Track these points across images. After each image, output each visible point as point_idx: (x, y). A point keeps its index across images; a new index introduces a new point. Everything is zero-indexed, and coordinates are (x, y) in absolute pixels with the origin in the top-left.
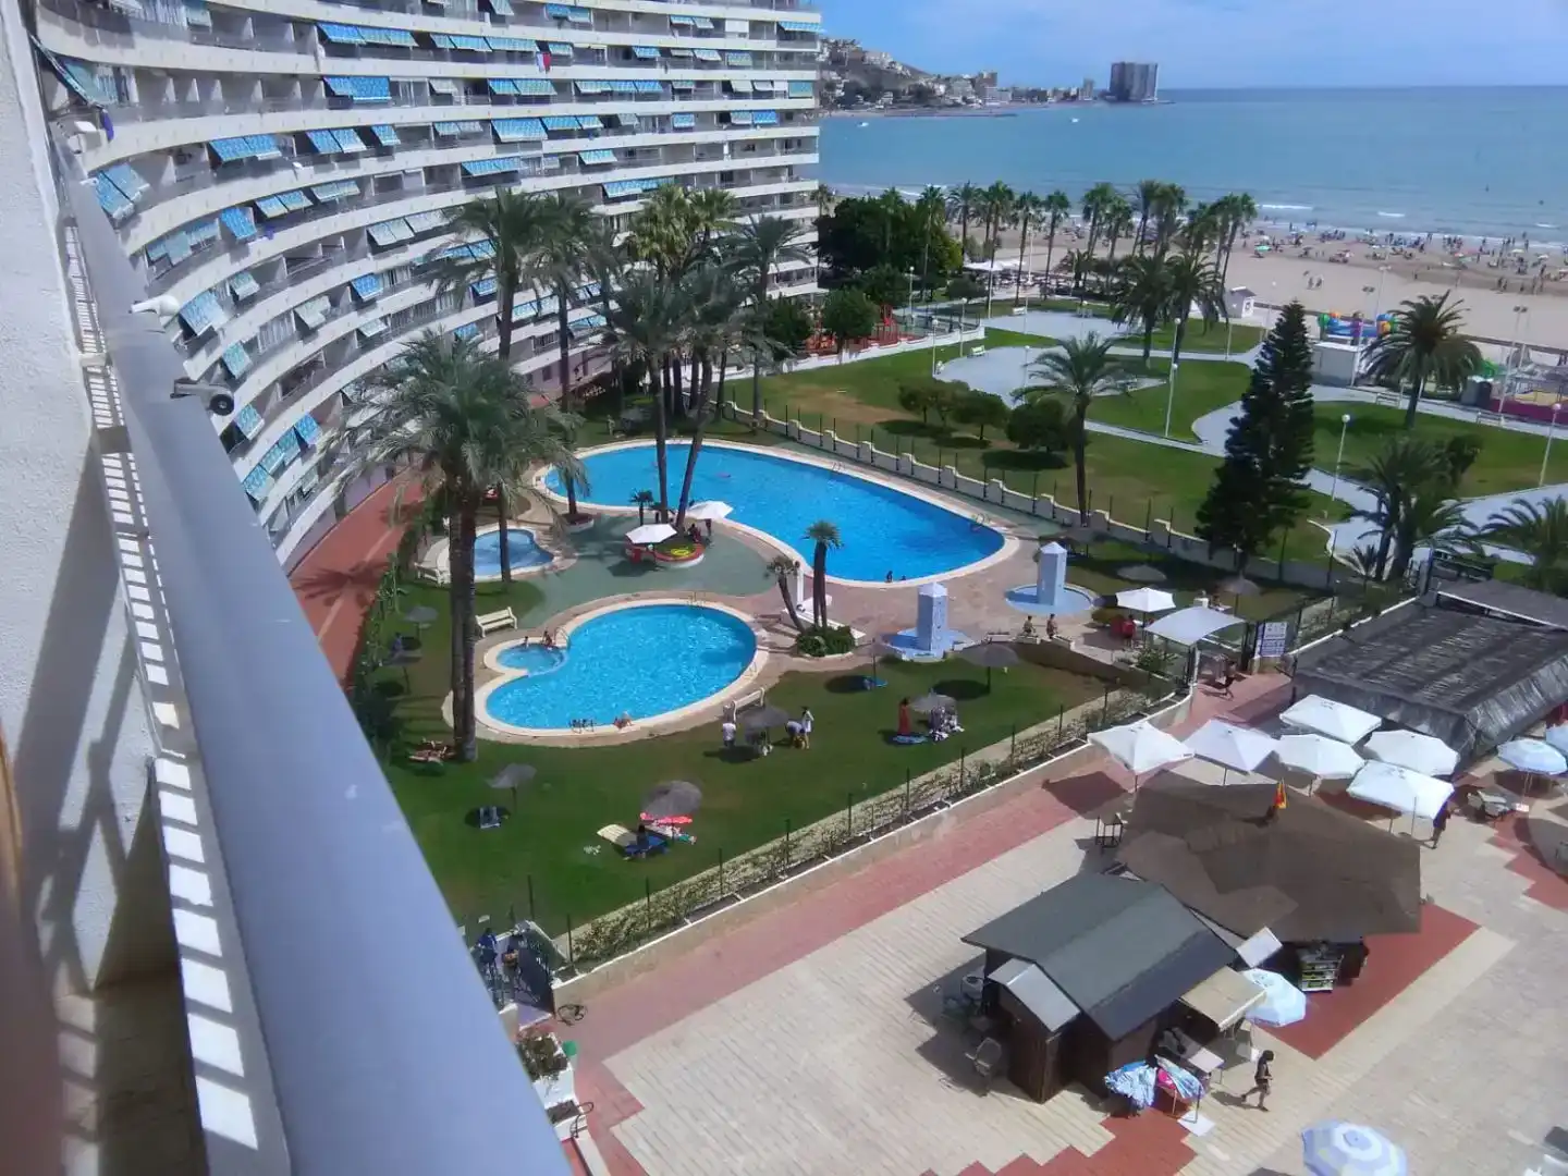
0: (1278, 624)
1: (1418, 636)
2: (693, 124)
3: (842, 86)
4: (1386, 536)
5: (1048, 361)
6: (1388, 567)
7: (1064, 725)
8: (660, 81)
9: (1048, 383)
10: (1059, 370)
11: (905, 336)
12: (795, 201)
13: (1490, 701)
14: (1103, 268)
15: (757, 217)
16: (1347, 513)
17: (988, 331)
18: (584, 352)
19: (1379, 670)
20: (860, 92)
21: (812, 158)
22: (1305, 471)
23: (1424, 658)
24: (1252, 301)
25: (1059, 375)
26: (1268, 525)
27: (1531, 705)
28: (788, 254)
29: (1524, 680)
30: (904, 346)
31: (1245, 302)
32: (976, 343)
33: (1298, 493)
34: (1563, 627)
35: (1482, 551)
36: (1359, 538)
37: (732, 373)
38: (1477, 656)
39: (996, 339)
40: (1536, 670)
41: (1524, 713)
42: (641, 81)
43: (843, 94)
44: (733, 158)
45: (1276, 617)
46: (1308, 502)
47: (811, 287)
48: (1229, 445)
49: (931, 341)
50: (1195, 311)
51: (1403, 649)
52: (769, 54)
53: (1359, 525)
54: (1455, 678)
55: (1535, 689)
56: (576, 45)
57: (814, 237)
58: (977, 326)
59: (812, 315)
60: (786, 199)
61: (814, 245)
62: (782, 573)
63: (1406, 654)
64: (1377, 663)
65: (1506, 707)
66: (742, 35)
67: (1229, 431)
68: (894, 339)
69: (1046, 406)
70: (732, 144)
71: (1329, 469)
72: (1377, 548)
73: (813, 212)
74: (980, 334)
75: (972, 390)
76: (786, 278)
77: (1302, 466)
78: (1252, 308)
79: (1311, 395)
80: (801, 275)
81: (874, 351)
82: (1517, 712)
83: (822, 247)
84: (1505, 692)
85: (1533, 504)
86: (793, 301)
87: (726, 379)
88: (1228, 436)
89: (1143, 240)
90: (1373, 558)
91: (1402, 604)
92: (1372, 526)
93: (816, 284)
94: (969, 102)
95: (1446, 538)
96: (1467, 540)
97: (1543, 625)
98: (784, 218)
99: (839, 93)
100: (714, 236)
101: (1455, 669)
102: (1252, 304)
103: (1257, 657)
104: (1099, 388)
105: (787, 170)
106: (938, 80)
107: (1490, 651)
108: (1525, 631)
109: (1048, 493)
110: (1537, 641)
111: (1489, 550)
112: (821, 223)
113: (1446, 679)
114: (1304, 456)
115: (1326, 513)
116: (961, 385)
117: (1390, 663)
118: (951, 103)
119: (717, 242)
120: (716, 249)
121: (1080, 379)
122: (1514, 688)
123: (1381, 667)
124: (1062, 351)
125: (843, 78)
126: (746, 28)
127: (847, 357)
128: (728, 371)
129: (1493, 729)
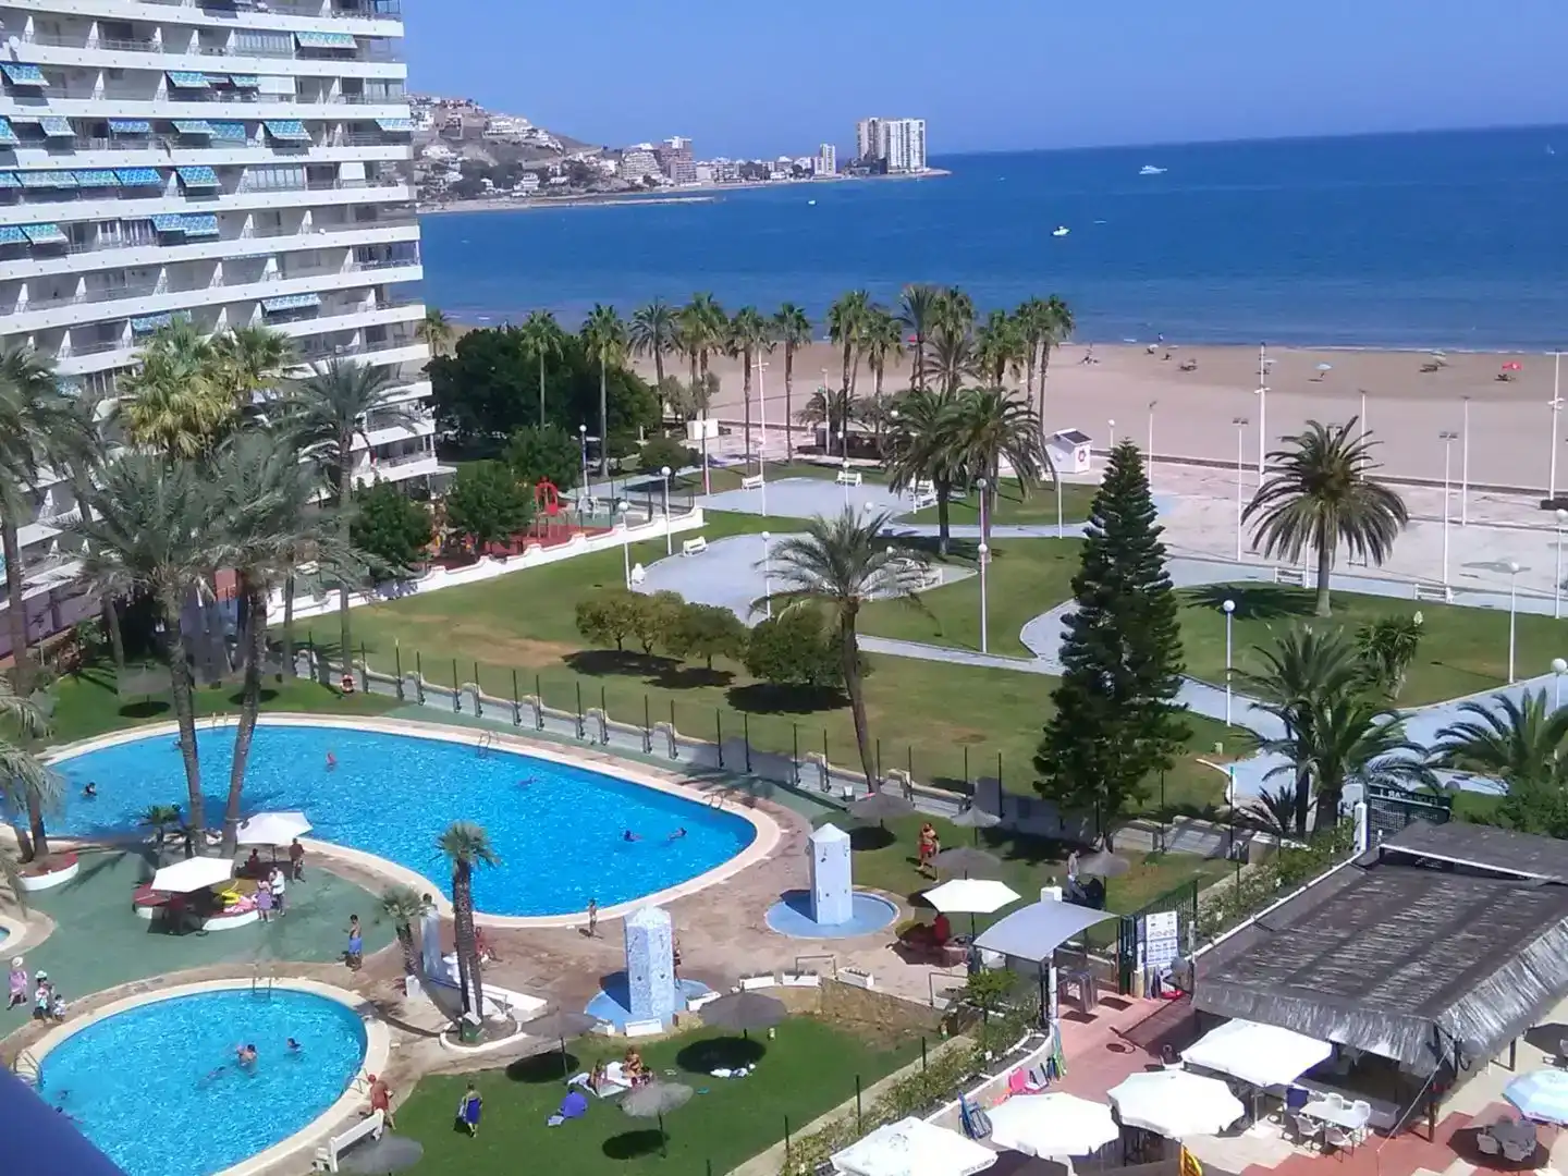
0: (1164, 915)
1: (1360, 913)
2: (216, 231)
3: (458, 166)
4: (1301, 771)
5: (789, 553)
6: (1311, 816)
7: (865, 1108)
8: (156, 168)
9: (796, 586)
10: (808, 566)
11: (582, 529)
12: (390, 336)
13: (1469, 997)
14: (871, 411)
15: (324, 366)
16: (1247, 742)
17: (708, 515)
18: (51, 592)
19: (1311, 968)
20: (488, 173)
21: (414, 272)
22: (1177, 684)
23: (1369, 944)
24: (1087, 447)
25: (807, 572)
26: (1138, 769)
27: (1526, 997)
28: (384, 418)
29: (1512, 962)
30: (579, 545)
31: (1077, 450)
32: (691, 534)
33: (1173, 719)
34: (1556, 878)
35: (1435, 780)
36: (1265, 778)
37: (305, 607)
38: (1446, 932)
39: (722, 525)
40: (1525, 946)
41: (1519, 1010)
42: (124, 169)
43: (461, 177)
44: (284, 277)
45: (1161, 905)
46: (1189, 732)
47: (427, 465)
48: (1065, 655)
49: (622, 536)
50: (1006, 468)
51: (1342, 935)
52: (330, 125)
53: (1265, 761)
54: (1415, 969)
55: (1527, 972)
56: (13, 119)
57: (425, 388)
58: (690, 509)
59: (433, 506)
60: (375, 336)
61: (427, 401)
62: (401, 916)
63: (1344, 942)
64: (1310, 957)
65: (1492, 1004)
66: (285, 97)
67: (1063, 636)
68: (562, 536)
69: (797, 620)
70: (281, 257)
71: (1214, 681)
72: (1294, 792)
73: (420, 352)
74: (695, 520)
75: (687, 602)
76: (384, 453)
77: (1171, 678)
78: (1088, 457)
79: (1166, 575)
80: (409, 448)
81: (536, 556)
82: (1510, 1011)
83: (440, 403)
84: (1486, 982)
85: (1490, 709)
86: (400, 489)
87: (295, 616)
88: (1062, 643)
89: (921, 370)
90: (1290, 806)
91: (1335, 868)
92: (1280, 759)
93: (435, 460)
94: (654, 183)
95: (1387, 767)
96: (1416, 770)
97: (1526, 878)
98: (375, 364)
99: (455, 176)
100: (258, 399)
101: (1412, 956)
102: (1087, 451)
103: (1140, 970)
104: (867, 588)
105: (373, 291)
106: (605, 155)
107: (1460, 924)
108: (1506, 891)
109: (816, 751)
110: (1521, 903)
111: (1444, 778)
112: (435, 369)
113: (1404, 972)
114: (1173, 664)
115: (1220, 746)
116: (671, 598)
117: (1327, 955)
118: (627, 185)
119: (264, 408)
120: (262, 417)
121: (842, 577)
122: (1498, 974)
123: (1315, 963)
124: (807, 538)
125: (461, 154)
126: (290, 88)
127: (487, 569)
128: (297, 603)
129: (1480, 1038)
